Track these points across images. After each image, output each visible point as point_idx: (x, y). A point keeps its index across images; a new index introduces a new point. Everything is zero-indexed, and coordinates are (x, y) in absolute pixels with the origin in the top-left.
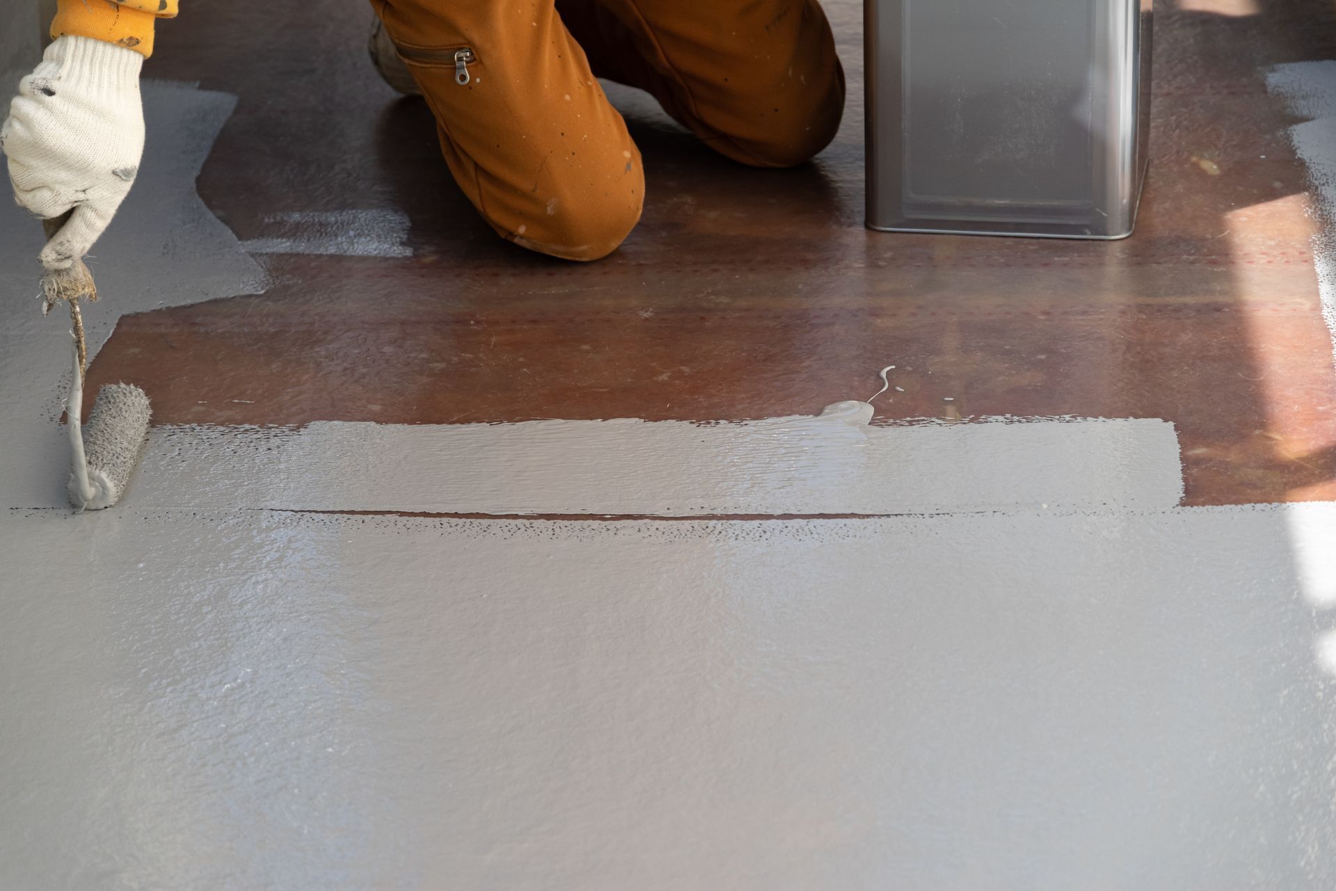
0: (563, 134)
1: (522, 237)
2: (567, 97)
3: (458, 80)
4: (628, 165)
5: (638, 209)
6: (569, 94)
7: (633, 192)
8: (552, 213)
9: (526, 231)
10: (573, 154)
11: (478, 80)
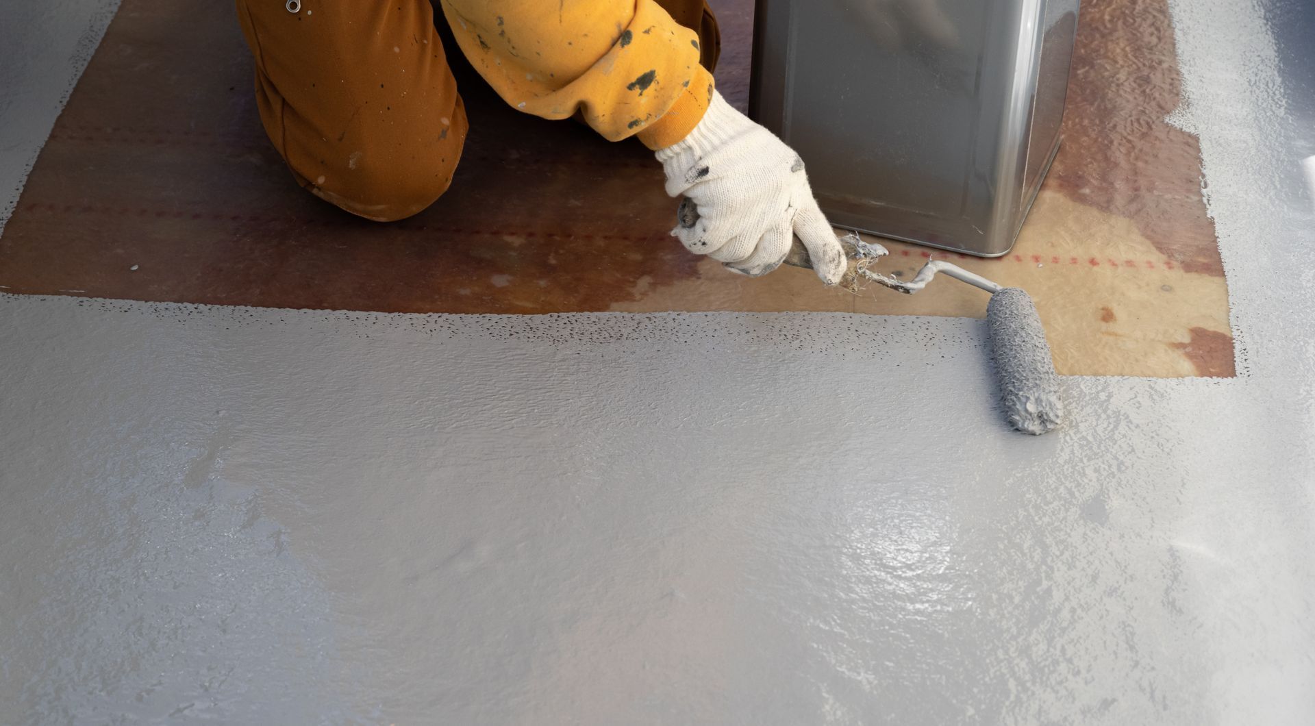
0: (382, 86)
1: (319, 189)
2: (397, 50)
3: (288, 8)
4: (444, 133)
5: (447, 180)
6: (399, 47)
7: (443, 161)
8: (354, 167)
9: (325, 182)
10: (389, 109)
11: (310, 13)
